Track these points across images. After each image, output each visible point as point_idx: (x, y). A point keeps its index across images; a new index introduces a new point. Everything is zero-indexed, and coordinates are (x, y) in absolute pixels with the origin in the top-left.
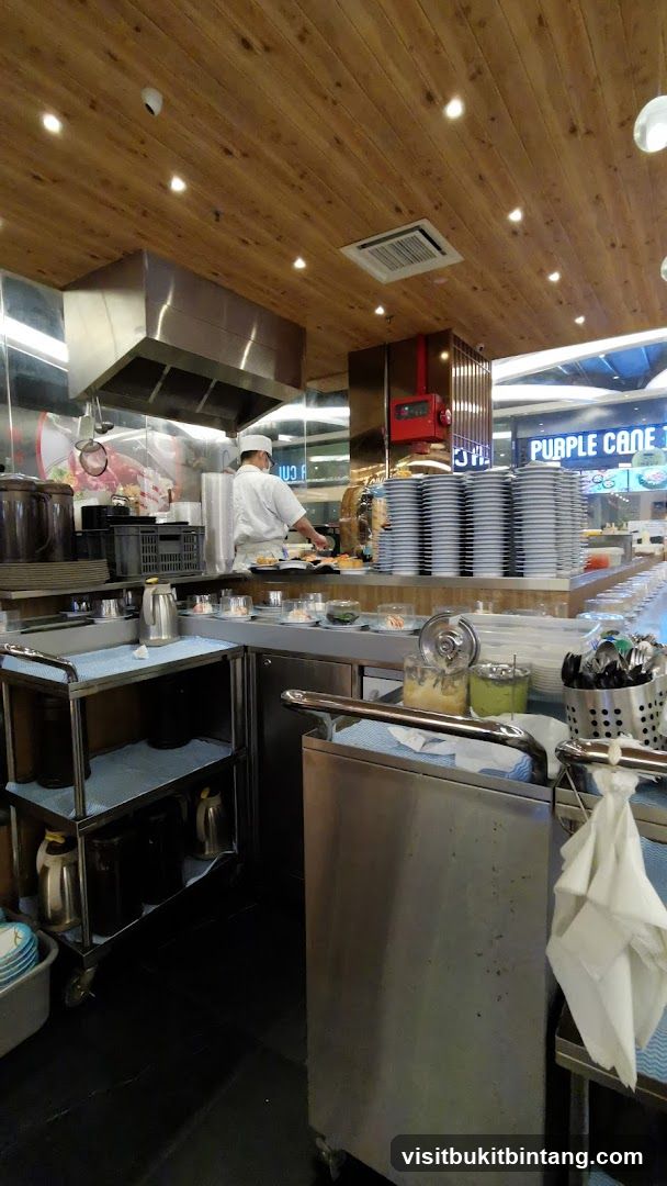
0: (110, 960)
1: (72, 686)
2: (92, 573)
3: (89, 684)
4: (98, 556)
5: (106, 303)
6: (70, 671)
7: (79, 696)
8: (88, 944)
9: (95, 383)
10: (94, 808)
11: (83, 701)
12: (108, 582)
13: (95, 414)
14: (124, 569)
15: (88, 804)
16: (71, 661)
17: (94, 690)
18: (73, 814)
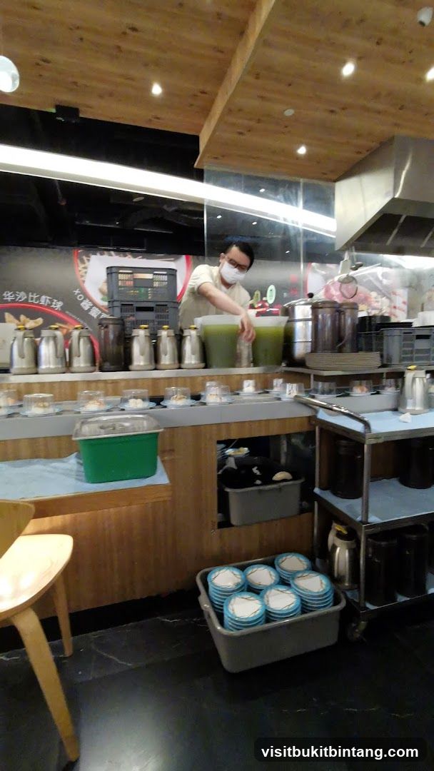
0: (377, 621)
1: (368, 435)
2: (368, 362)
3: (377, 436)
4: (370, 350)
5: (361, 185)
6: (367, 425)
7: (371, 443)
8: (362, 605)
9: (352, 239)
10: (373, 519)
11: (374, 447)
12: (380, 367)
13: (351, 258)
14: (389, 359)
15: (370, 515)
16: (367, 417)
17: (381, 441)
18: (359, 519)
